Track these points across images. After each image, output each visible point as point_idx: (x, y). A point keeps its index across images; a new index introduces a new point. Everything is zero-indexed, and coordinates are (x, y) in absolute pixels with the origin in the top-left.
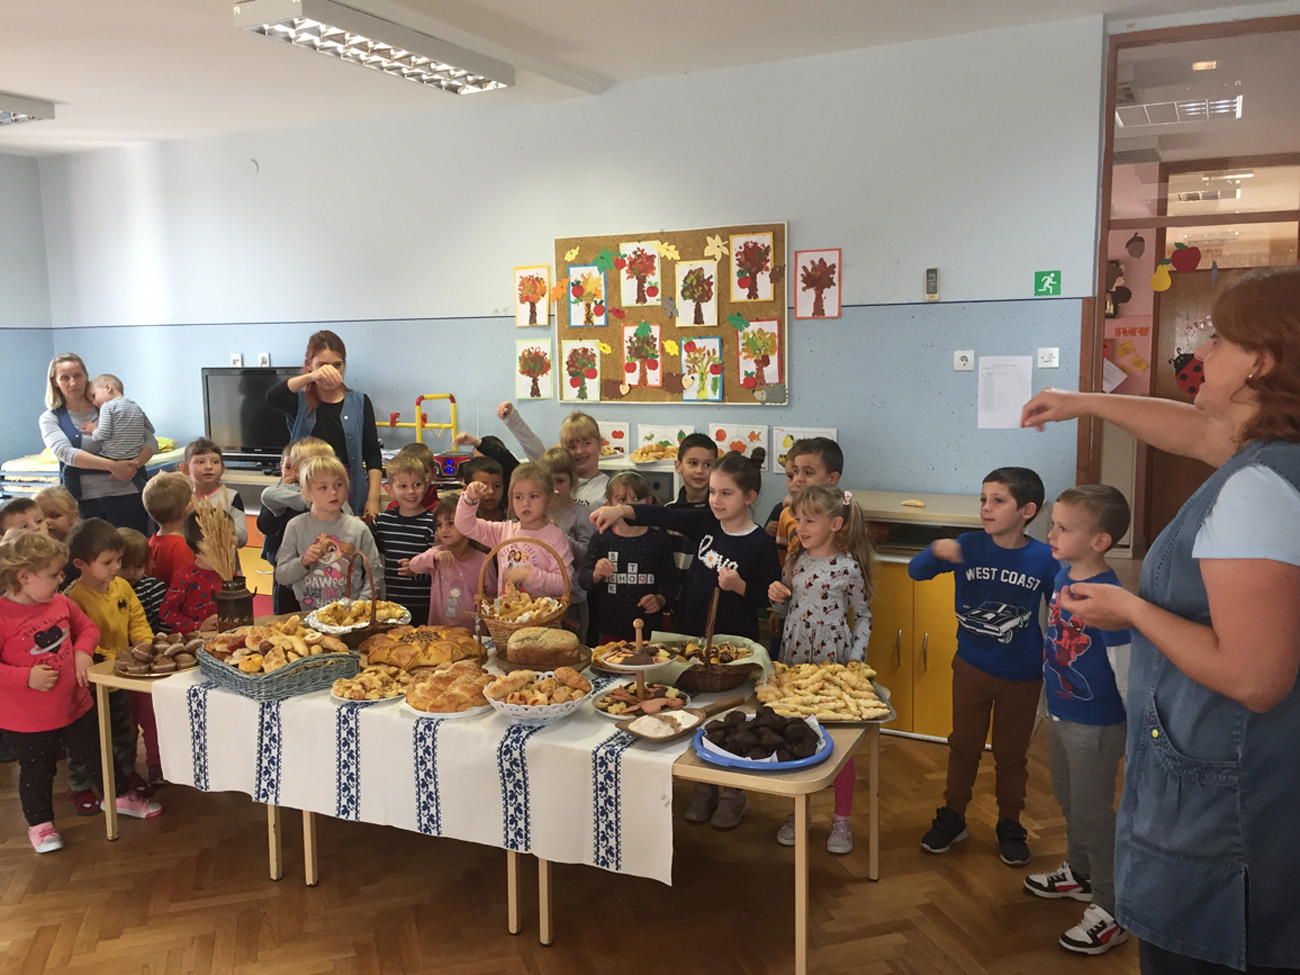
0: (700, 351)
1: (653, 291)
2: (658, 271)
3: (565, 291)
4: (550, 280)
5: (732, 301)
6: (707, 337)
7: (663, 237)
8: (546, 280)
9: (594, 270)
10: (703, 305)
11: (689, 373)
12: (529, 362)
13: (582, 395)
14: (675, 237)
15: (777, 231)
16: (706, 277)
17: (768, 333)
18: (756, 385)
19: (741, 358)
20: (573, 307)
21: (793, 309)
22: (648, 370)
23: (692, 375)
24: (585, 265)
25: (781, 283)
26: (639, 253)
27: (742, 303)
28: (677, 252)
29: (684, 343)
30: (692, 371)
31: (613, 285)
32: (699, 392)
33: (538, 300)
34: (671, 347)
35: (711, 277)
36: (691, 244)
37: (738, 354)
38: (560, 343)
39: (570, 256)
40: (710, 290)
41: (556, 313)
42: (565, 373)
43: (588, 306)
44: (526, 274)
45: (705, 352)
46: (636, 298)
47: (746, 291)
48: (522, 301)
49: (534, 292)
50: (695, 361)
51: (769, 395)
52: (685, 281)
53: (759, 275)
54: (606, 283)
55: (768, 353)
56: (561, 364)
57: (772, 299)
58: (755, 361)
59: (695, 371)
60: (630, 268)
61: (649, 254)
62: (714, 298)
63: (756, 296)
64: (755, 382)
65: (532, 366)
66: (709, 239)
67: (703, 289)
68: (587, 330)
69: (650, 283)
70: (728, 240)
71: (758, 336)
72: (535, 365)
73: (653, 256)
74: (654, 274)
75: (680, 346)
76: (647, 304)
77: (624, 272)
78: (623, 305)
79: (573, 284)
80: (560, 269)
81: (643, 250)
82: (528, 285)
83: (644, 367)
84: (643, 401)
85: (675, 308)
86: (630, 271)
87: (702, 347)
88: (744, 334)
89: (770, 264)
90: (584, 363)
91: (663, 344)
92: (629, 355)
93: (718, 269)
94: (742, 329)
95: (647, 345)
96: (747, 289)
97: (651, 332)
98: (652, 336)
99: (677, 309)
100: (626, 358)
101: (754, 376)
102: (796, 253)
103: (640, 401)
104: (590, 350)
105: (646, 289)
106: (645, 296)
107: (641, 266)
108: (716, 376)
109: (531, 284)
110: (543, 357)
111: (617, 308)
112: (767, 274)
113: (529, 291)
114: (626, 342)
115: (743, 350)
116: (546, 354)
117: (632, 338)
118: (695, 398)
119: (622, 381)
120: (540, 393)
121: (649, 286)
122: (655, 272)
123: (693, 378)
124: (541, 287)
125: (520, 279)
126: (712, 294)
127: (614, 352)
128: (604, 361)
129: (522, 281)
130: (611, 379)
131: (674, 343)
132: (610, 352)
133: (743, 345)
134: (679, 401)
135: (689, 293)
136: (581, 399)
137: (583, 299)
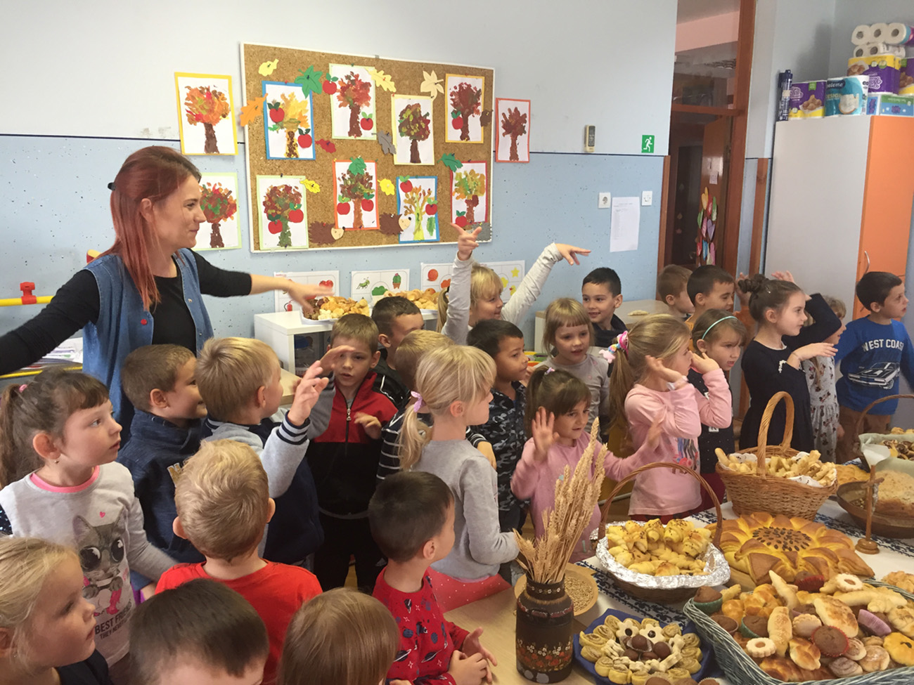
0: (417, 190)
1: (367, 123)
2: (372, 102)
3: (259, 113)
4: (235, 98)
5: (446, 141)
6: (423, 176)
7: (379, 64)
8: (227, 96)
10: (420, 143)
11: (405, 215)
13: (285, 241)
14: (391, 66)
15: (487, 75)
16: (423, 115)
17: (478, 175)
18: (466, 223)
19: (454, 198)
20: (271, 134)
21: (496, 152)
22: (363, 212)
23: (409, 216)
24: (286, 83)
25: (488, 128)
26: (353, 78)
27: (455, 144)
28: (393, 83)
29: (400, 182)
30: (409, 211)
31: (322, 114)
32: (415, 233)
33: (217, 120)
34: (387, 187)
35: (428, 114)
36: (408, 76)
37: (451, 194)
38: (254, 180)
39: (266, 69)
40: (427, 128)
41: (248, 141)
42: (262, 215)
43: (291, 135)
44: (196, 84)
45: (421, 192)
46: (349, 130)
47: (459, 132)
48: (193, 121)
49: (211, 111)
50: (412, 201)
52: (401, 115)
53: (470, 117)
54: (313, 109)
55: (478, 194)
56: (254, 205)
57: (482, 142)
58: (467, 201)
59: (411, 212)
60: (343, 94)
61: (364, 81)
62: (431, 136)
63: (468, 138)
64: (465, 221)
65: (210, 207)
66: (425, 74)
67: (420, 127)
68: (290, 164)
69: (364, 114)
70: (444, 78)
71: (470, 177)
72: (215, 206)
73: (368, 85)
74: (368, 105)
75: (395, 184)
76: (362, 138)
77: (334, 99)
78: (333, 137)
79: (269, 105)
80: (252, 83)
81: (357, 76)
82: (201, 100)
83: (359, 208)
84: (358, 245)
85: (392, 143)
86: (342, 98)
87: (418, 187)
88: (457, 174)
89: (480, 108)
90: (286, 204)
91: (379, 183)
92: (341, 195)
93: (433, 107)
94: (456, 169)
95: (362, 183)
96: (460, 130)
97: (366, 169)
98: (367, 174)
99: (394, 144)
100: (339, 198)
101: (465, 216)
102: (497, 100)
103: (355, 245)
104: (293, 188)
105: (360, 121)
106: (359, 128)
107: (355, 93)
108: (431, 216)
109: (205, 99)
110: (226, 196)
111: (326, 139)
112: (478, 117)
113: (202, 108)
114: (339, 179)
115: (456, 191)
116: (230, 192)
117: (345, 175)
118: (411, 240)
119: (335, 224)
120: (223, 242)
121: (363, 117)
122: (370, 102)
123: (410, 219)
124: (221, 104)
125: (188, 91)
126: (429, 132)
127: (323, 191)
128: (311, 201)
129: (190, 92)
130: (320, 222)
131: (389, 181)
132: (319, 191)
133: (456, 185)
134: (395, 243)
135: (406, 130)
136: (284, 248)
137: (284, 125)
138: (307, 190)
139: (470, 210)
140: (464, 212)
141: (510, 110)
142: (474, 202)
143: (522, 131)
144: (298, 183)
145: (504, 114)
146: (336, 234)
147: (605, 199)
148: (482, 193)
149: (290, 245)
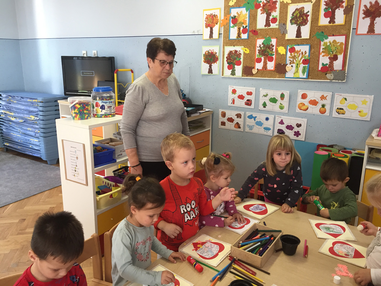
0: (298, 52)
1: (274, 20)
2: (278, 10)
3: (228, 21)
4: (221, 15)
5: (319, 25)
6: (303, 44)
8: (218, 16)
9: (244, 10)
10: (302, 28)
11: (290, 64)
12: (208, 57)
13: (233, 73)
16: (305, 12)
17: (338, 43)
18: (328, 70)
19: (321, 56)
20: (232, 30)
21: (356, 29)
22: (268, 62)
23: (292, 65)
24: (239, 7)
25: (350, 15)
27: (325, 27)
29: (289, 48)
30: (292, 62)
31: (253, 18)
32: (294, 74)
33: (214, 26)
34: (282, 50)
35: (308, 12)
37: (319, 54)
38: (224, 48)
39: (232, 3)
40: (307, 19)
41: (223, 33)
42: (225, 63)
43: (239, 29)
44: (209, 13)
45: (300, 53)
46: (265, 24)
47: (329, 19)
48: (207, 27)
49: (212, 22)
50: (294, 57)
51: (335, 76)
52: (293, 15)
53: (337, 11)
54: (249, 16)
55: (338, 54)
56: (223, 58)
57: (344, 24)
58: (329, 58)
59: (294, 63)
60: (263, 8)
61: (274, 0)
62: (309, 24)
63: (334, 22)
64: (327, 69)
65: (209, 58)
67: (303, 19)
68: (238, 41)
69: (273, 16)
71: (332, 44)
72: (211, 58)
73: (276, 2)
74: (275, 11)
75: (286, 49)
76: (271, 27)
77: (259, 11)
78: (257, 28)
79: (232, 17)
80: (226, 9)
82: (210, 19)
83: (266, 60)
84: (264, 77)
85: (286, 28)
86: (263, 10)
87: (299, 50)
88: (325, 43)
89: (344, 4)
90: (235, 58)
91: (277, 49)
92: (258, 54)
93: (313, 8)
94: (324, 40)
95: (269, 49)
96: (329, 18)
97: (271, 42)
98: (272, 44)
99: (287, 29)
100: (257, 56)
101: (328, 66)
103: (262, 77)
104: (238, 51)
105: (270, 19)
106: (270, 23)
107: (269, 7)
108: (305, 65)
109: (211, 18)
110: (215, 55)
111: (254, 29)
112: (342, 10)
113: (210, 22)
114: (258, 47)
115: (323, 52)
116: (216, 53)
117: (261, 45)
118: (292, 77)
119: (254, 67)
120: (213, 72)
121: (272, 18)
122: (276, 10)
123: (292, 66)
124: (216, 19)
126: (308, 21)
127: (251, 52)
128: (245, 57)
129: (207, 16)
130: (248, 66)
131: (283, 48)
132: (249, 52)
133: (323, 49)
134: (283, 78)
135: (295, 21)
136: (232, 76)
137: (237, 25)
138: (244, 52)
139: (331, 63)
140: (327, 64)
141: (371, 3)
142: (335, 58)
143: (380, 15)
144: (241, 49)
145: (365, 6)
146: (254, 71)
148: (341, 53)
149: (235, 75)
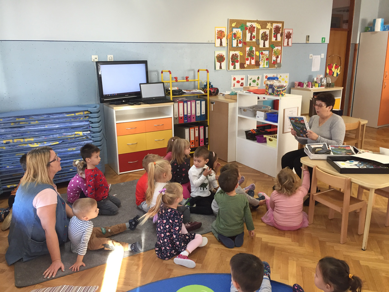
2: (255, 32)
3: (231, 36)
5: (272, 41)
6: (266, 50)
7: (257, 22)
8: (225, 32)
9: (239, 30)
10: (266, 42)
12: (219, 58)
14: (260, 22)
15: (283, 23)
16: (267, 34)
17: (279, 50)
19: (273, 56)
20: (233, 41)
21: (284, 43)
22: (252, 60)
24: (237, 28)
25: (282, 37)
27: (274, 42)
28: (260, 26)
29: (260, 52)
30: (262, 60)
31: (244, 35)
33: (223, 38)
34: (257, 53)
36: (264, 24)
37: (272, 55)
38: (229, 52)
39: (233, 25)
40: (268, 38)
41: (229, 43)
42: (230, 61)
43: (237, 41)
44: (219, 29)
45: (265, 55)
46: (250, 39)
47: (275, 38)
48: (218, 38)
50: (263, 57)
51: (278, 66)
52: (262, 35)
53: (278, 34)
54: (242, 34)
56: (229, 58)
57: (280, 41)
58: (276, 57)
59: (263, 60)
62: (268, 40)
63: (277, 40)
64: (275, 62)
66: (268, 23)
67: (266, 37)
68: (237, 48)
69: (253, 35)
70: (272, 24)
71: (277, 50)
72: (221, 59)
73: (255, 27)
74: (254, 32)
75: (259, 53)
76: (253, 41)
77: (247, 31)
78: (246, 41)
79: (233, 34)
80: (230, 29)
81: (252, 25)
82: (220, 33)
85: (259, 42)
86: (249, 31)
87: (264, 53)
88: (274, 50)
89: (281, 32)
90: (235, 58)
93: (269, 32)
94: (274, 48)
95: (252, 53)
97: (253, 49)
100: (246, 57)
102: (285, 29)
103: (249, 69)
106: (252, 38)
107: (252, 30)
108: (267, 61)
112: (280, 34)
113: (220, 35)
114: (247, 52)
115: (273, 54)
116: (224, 55)
118: (262, 67)
119: (245, 63)
120: (222, 68)
123: (262, 62)
124: (223, 34)
125: (217, 31)
128: (241, 57)
130: (242, 63)
132: (242, 55)
134: (258, 68)
135: (263, 39)
136: (234, 69)
137: (236, 38)
138: (240, 55)
139: (276, 59)
141: (287, 32)
142: (277, 57)
143: (290, 38)
144: (238, 53)
145: (286, 33)
146: (246, 66)
147: (311, 56)
148: (280, 55)
149: (236, 69)
